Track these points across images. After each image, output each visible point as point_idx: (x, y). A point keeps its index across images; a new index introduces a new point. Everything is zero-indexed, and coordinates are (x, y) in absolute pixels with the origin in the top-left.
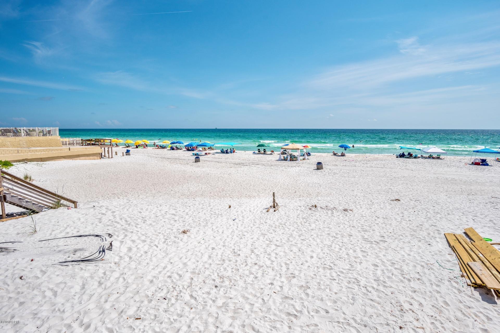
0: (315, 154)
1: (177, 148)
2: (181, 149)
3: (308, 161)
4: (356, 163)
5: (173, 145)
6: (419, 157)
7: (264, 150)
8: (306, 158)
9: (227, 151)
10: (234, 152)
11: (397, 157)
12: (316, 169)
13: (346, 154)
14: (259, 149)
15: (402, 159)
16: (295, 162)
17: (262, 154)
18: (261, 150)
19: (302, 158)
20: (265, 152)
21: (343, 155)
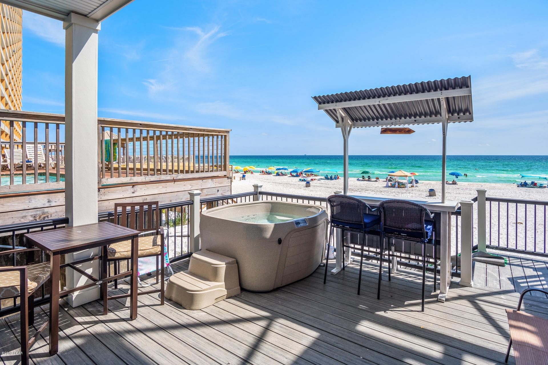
0: (423, 181)
1: (283, 175)
2: (286, 175)
3: (417, 188)
4: (471, 192)
5: (278, 171)
6: (545, 187)
7: (369, 176)
8: (415, 186)
9: (331, 177)
10: (338, 178)
11: (518, 186)
12: (428, 196)
13: (458, 183)
14: (363, 176)
15: (524, 189)
16: (403, 189)
17: (366, 180)
18: (365, 177)
19: (410, 185)
20: (369, 179)
21: (454, 183)
